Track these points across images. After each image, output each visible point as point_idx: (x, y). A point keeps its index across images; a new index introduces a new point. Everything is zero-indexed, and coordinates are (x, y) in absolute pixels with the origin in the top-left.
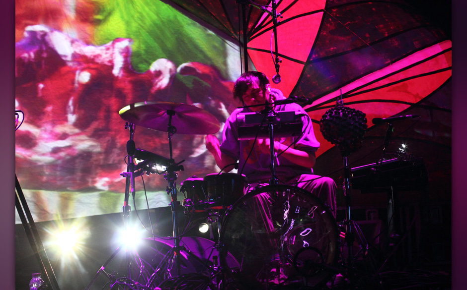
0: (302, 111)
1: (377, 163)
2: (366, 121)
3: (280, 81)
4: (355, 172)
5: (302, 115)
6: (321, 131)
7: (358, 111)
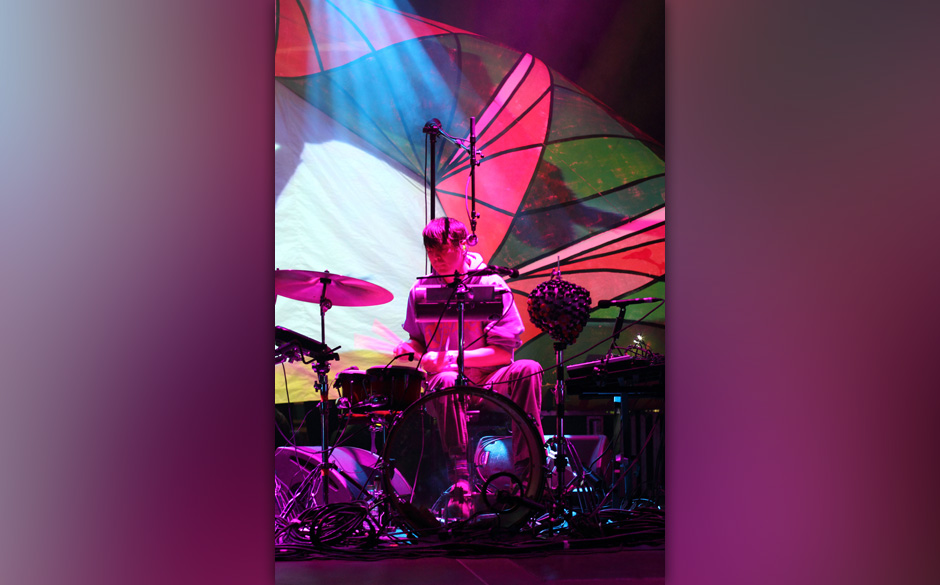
0: (505, 287)
1: (602, 362)
2: (590, 302)
3: (476, 243)
4: (572, 372)
5: (504, 291)
6: (530, 312)
7: (580, 288)
